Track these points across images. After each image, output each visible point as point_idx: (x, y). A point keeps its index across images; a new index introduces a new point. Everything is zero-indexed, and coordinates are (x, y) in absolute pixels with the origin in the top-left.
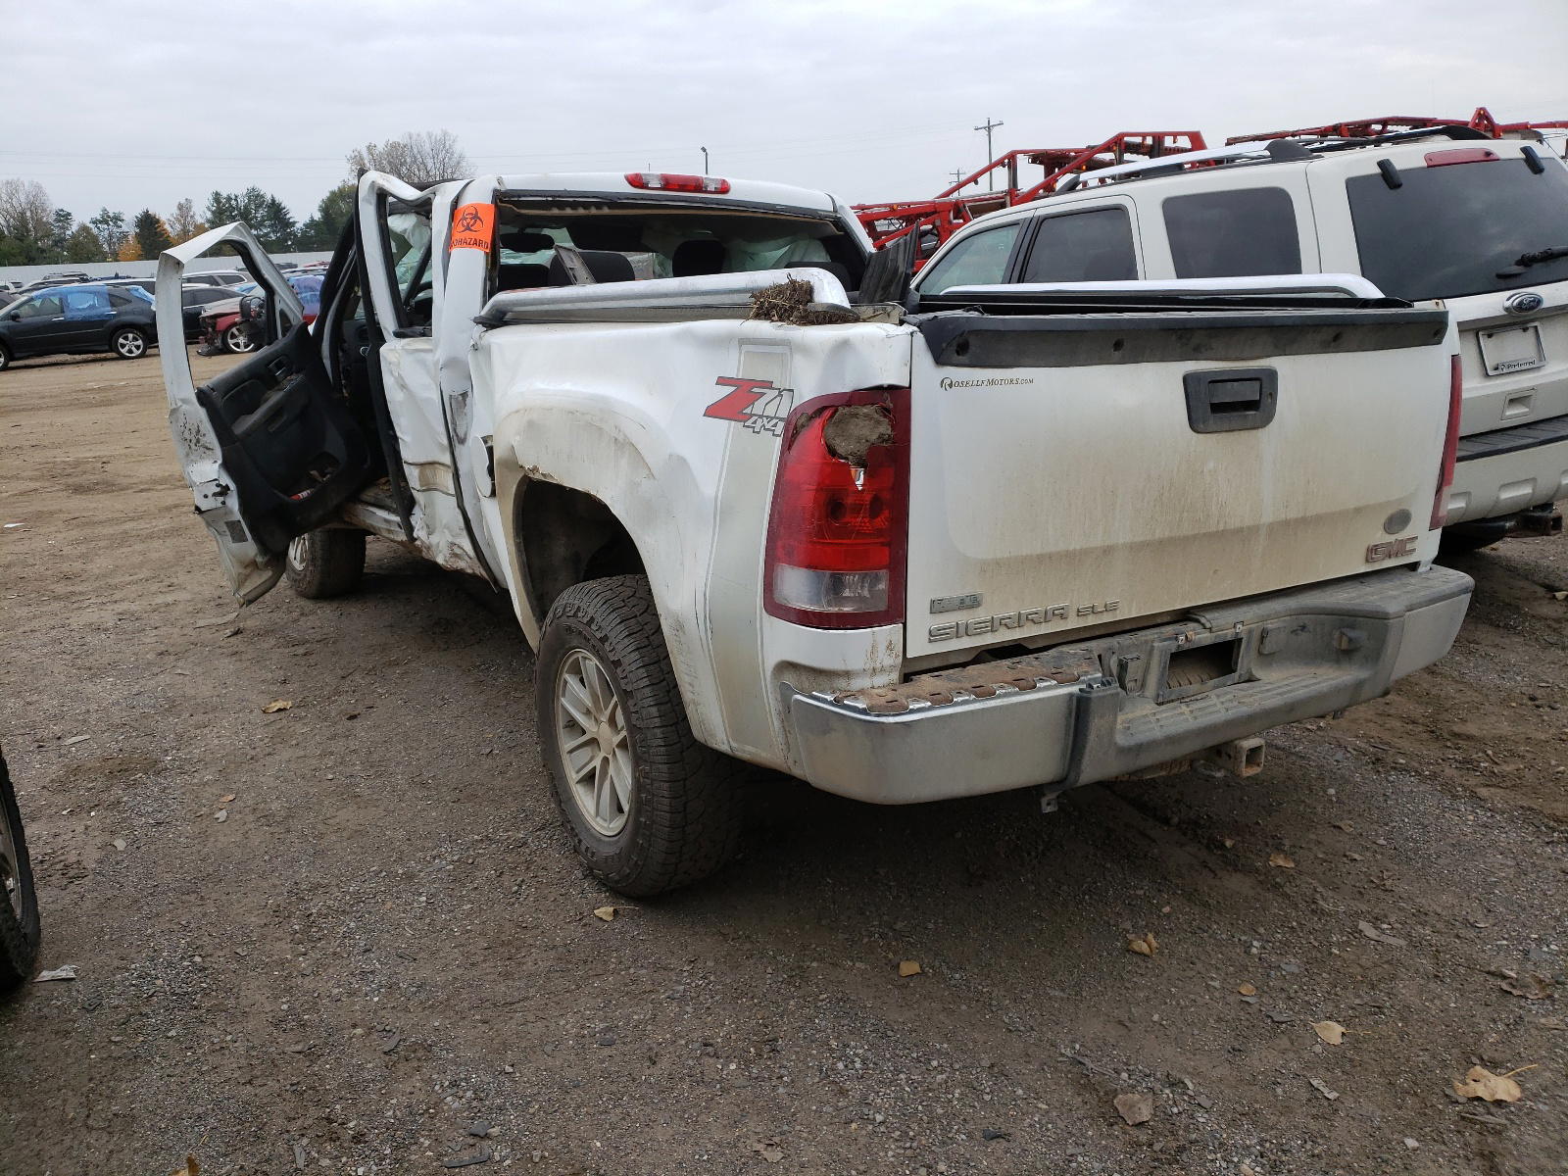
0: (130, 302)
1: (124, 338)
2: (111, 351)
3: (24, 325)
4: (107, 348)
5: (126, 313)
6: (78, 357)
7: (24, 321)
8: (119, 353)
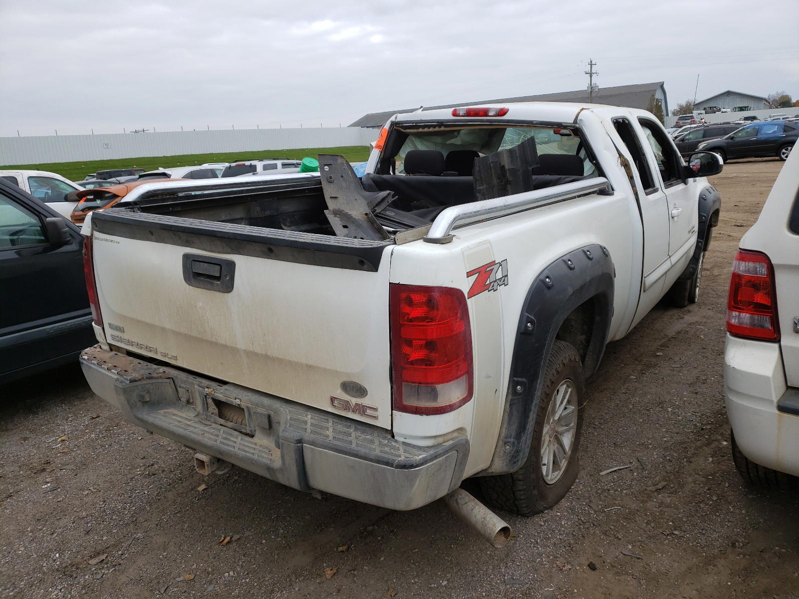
0: (794, 129)
1: (785, 150)
2: (777, 156)
3: (736, 143)
4: (775, 154)
5: (791, 136)
6: (760, 159)
7: (737, 140)
8: (781, 157)
